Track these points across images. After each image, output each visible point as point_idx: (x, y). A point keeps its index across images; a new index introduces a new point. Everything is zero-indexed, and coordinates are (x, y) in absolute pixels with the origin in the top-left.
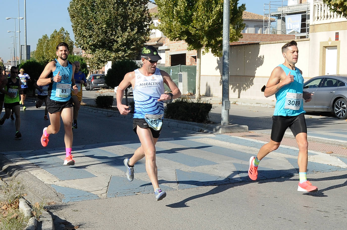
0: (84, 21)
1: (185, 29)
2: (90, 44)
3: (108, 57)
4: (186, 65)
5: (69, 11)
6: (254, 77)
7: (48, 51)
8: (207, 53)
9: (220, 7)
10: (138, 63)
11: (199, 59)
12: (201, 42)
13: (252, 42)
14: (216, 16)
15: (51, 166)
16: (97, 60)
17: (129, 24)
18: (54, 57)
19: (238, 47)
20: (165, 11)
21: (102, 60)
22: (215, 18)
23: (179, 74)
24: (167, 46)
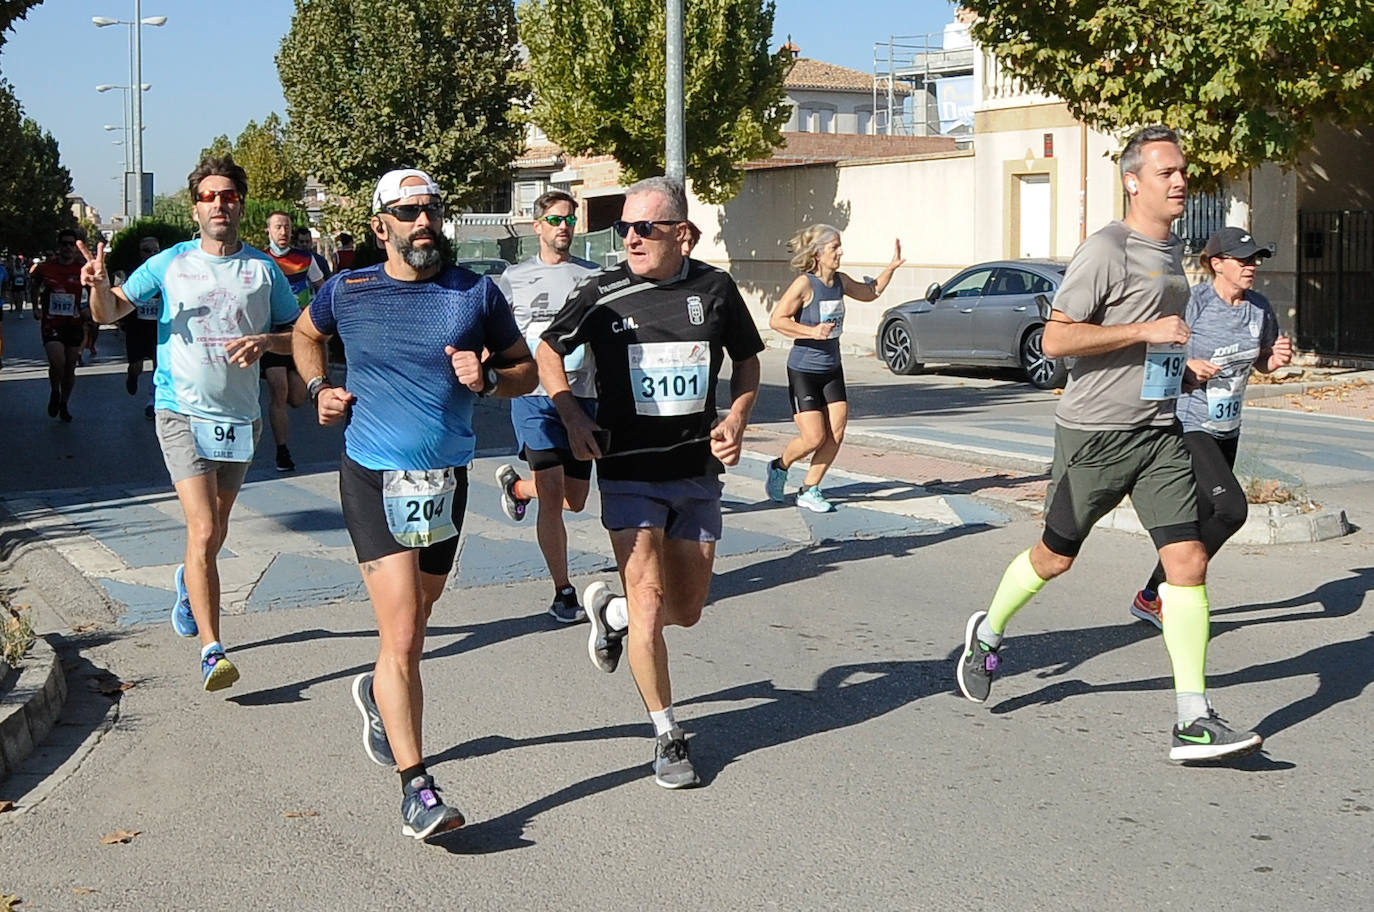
0: (324, 98)
1: (608, 121)
2: (341, 166)
5: (278, 66)
9: (712, 57)
10: (501, 221)
12: (658, 160)
14: (700, 82)
15: (121, 531)
17: (460, 105)
19: (777, 174)
20: (551, 69)
22: (698, 88)
23: (608, 256)
24: (575, 171)
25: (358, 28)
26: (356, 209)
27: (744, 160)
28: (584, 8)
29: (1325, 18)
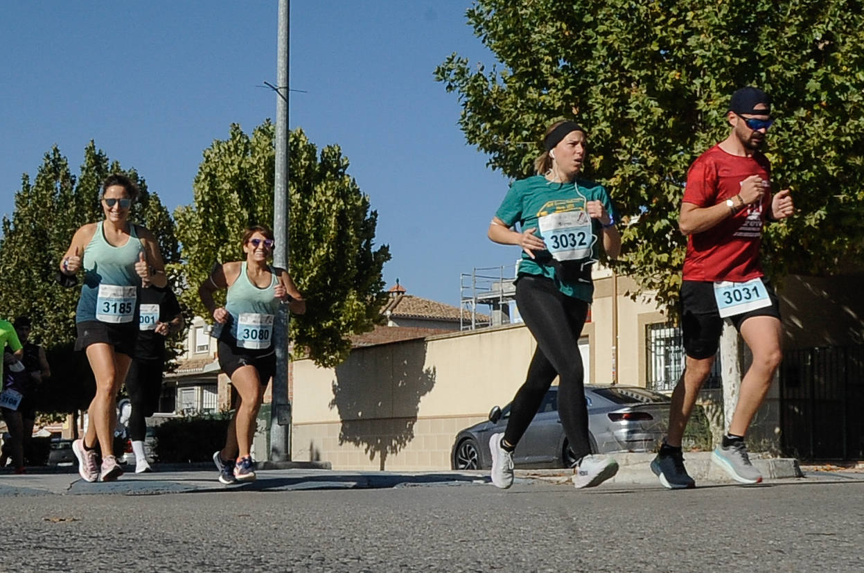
0: (23, 303)
6: (416, 420)
9: (326, 249)
14: (316, 269)
19: (378, 350)
22: (315, 273)
25: (53, 249)
27: (351, 332)
28: (226, 210)
29: (788, 169)
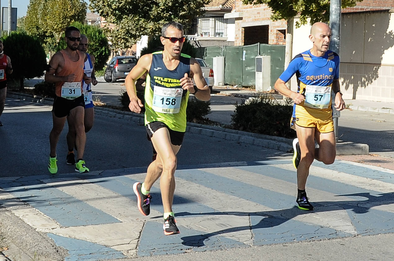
2: (113, 7)
3: (142, 29)
4: (268, 43)
6: (380, 66)
7: (46, 18)
8: (304, 24)
10: (191, 39)
11: (290, 34)
12: (294, 6)
13: (377, 8)
15: (47, 203)
16: (124, 34)
18: (55, 28)
19: (355, 16)
21: (132, 33)
23: (257, 58)
24: (239, 13)
26: (120, 30)
